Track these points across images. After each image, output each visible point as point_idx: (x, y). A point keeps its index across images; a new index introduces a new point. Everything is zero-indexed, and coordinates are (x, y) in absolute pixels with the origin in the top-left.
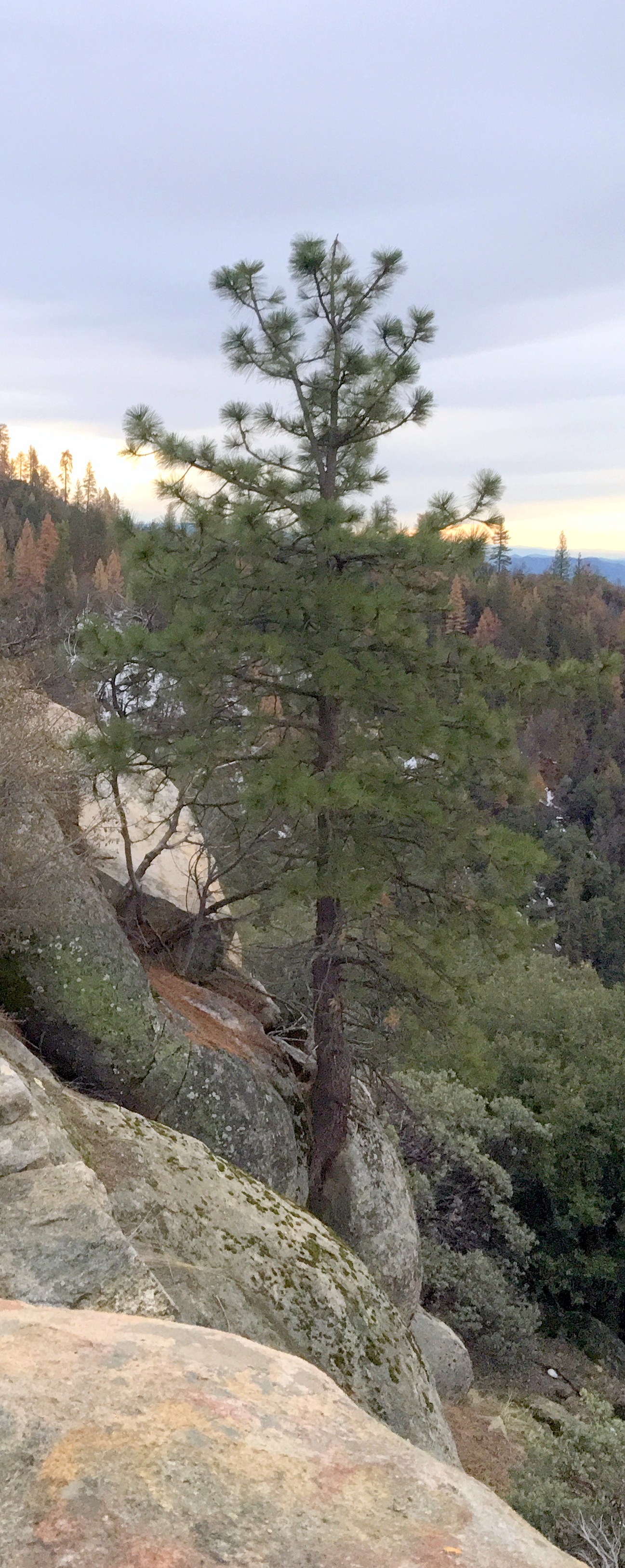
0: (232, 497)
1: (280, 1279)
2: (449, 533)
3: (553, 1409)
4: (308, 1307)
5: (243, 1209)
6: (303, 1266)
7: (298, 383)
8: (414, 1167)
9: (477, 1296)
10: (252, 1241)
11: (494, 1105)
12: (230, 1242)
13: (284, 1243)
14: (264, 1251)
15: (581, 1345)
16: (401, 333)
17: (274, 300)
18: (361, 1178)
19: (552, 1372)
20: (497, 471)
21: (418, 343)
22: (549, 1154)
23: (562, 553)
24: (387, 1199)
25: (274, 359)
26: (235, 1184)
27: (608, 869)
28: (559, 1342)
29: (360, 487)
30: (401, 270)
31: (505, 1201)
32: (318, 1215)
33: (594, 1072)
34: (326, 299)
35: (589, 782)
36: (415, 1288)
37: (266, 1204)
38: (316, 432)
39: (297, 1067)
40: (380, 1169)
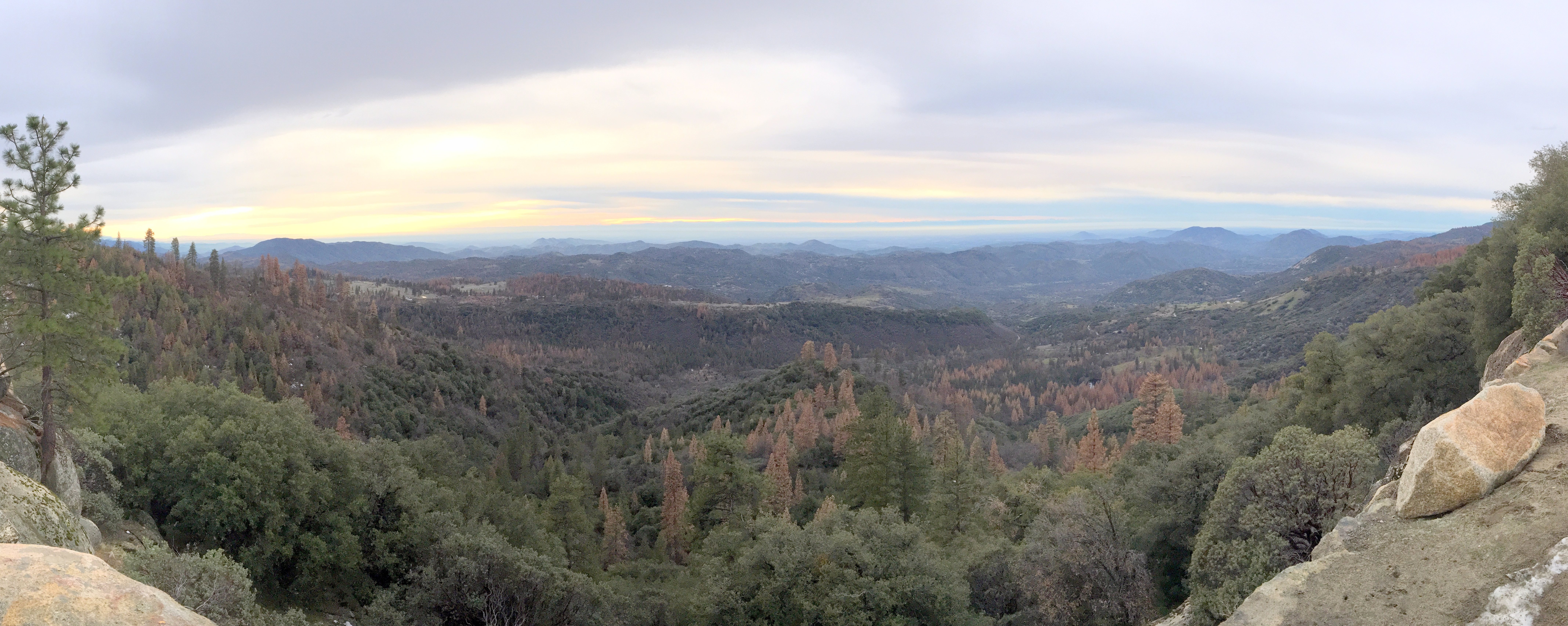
0: (7, 215)
1: (35, 512)
2: (87, 229)
3: (130, 545)
4: (45, 521)
5: (20, 487)
6: (43, 506)
7: (31, 171)
8: (77, 464)
9: (102, 508)
10: (24, 498)
11: (105, 438)
12: (16, 500)
13: (36, 498)
14: (29, 502)
15: (137, 520)
16: (68, 153)
17: (22, 139)
18: (60, 470)
19: (128, 532)
20: (103, 206)
21: (74, 157)
22: (125, 454)
23: (119, 239)
24: (69, 478)
25: (22, 163)
26: (17, 478)
27: (137, 351)
28: (130, 520)
29: (54, 212)
30: (68, 129)
31: (111, 472)
32: (45, 485)
33: (139, 424)
34: (40, 139)
35: (131, 321)
36: (80, 509)
37: (29, 484)
38: (39, 190)
39: (36, 431)
40: (67, 466)
